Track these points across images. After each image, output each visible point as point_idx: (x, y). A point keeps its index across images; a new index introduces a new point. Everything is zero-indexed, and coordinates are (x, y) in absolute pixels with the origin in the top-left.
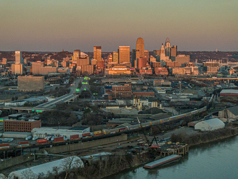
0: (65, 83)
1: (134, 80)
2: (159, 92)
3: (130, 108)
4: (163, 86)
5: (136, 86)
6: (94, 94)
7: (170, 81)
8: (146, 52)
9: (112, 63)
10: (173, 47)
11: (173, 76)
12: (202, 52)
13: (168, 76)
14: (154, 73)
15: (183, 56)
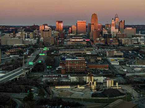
0: (25, 54)
1: (89, 50)
2: (112, 64)
3: (83, 88)
4: (116, 56)
5: (90, 57)
6: (48, 67)
7: (122, 51)
8: (99, 26)
9: (71, 34)
10: (121, 21)
11: (123, 45)
12: (141, 25)
13: (118, 45)
14: (106, 43)
15: (131, 28)
